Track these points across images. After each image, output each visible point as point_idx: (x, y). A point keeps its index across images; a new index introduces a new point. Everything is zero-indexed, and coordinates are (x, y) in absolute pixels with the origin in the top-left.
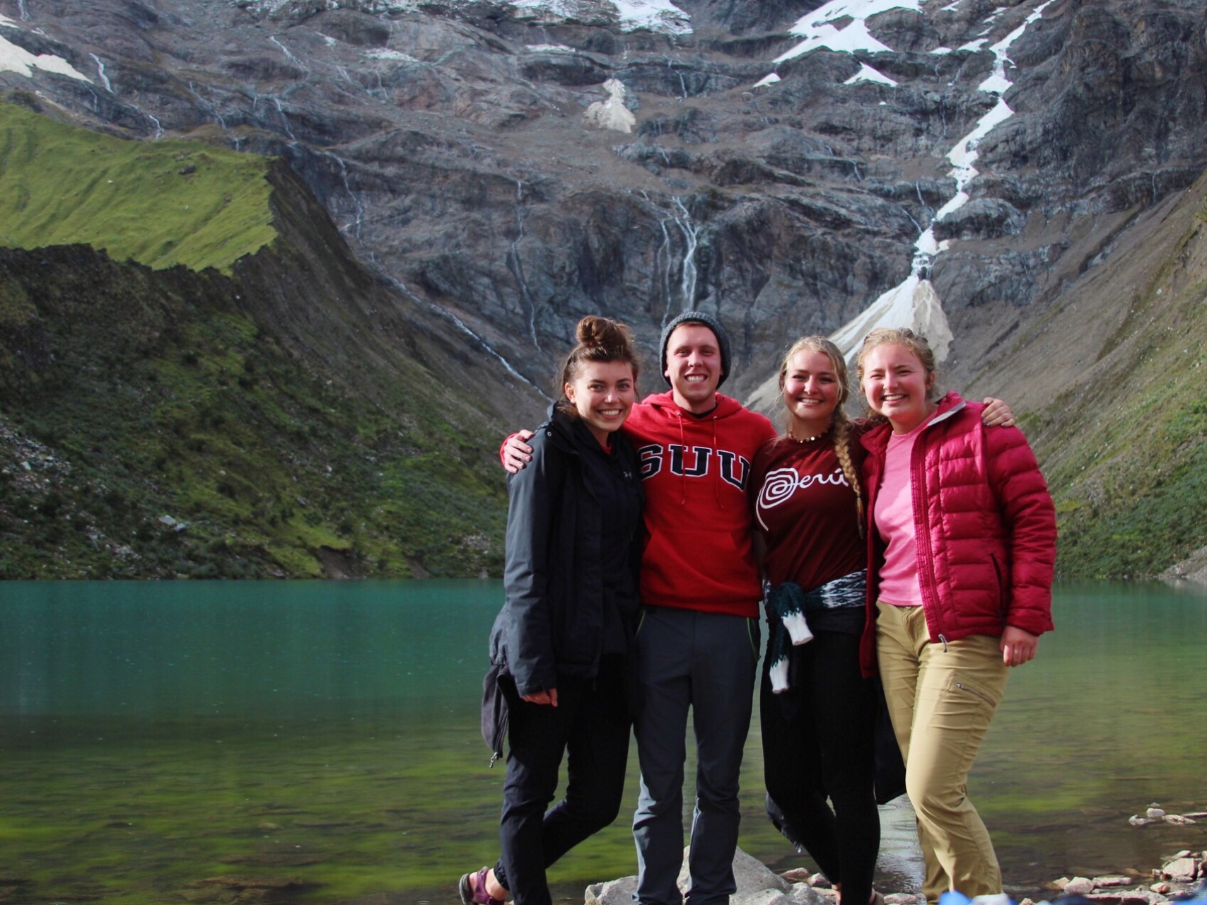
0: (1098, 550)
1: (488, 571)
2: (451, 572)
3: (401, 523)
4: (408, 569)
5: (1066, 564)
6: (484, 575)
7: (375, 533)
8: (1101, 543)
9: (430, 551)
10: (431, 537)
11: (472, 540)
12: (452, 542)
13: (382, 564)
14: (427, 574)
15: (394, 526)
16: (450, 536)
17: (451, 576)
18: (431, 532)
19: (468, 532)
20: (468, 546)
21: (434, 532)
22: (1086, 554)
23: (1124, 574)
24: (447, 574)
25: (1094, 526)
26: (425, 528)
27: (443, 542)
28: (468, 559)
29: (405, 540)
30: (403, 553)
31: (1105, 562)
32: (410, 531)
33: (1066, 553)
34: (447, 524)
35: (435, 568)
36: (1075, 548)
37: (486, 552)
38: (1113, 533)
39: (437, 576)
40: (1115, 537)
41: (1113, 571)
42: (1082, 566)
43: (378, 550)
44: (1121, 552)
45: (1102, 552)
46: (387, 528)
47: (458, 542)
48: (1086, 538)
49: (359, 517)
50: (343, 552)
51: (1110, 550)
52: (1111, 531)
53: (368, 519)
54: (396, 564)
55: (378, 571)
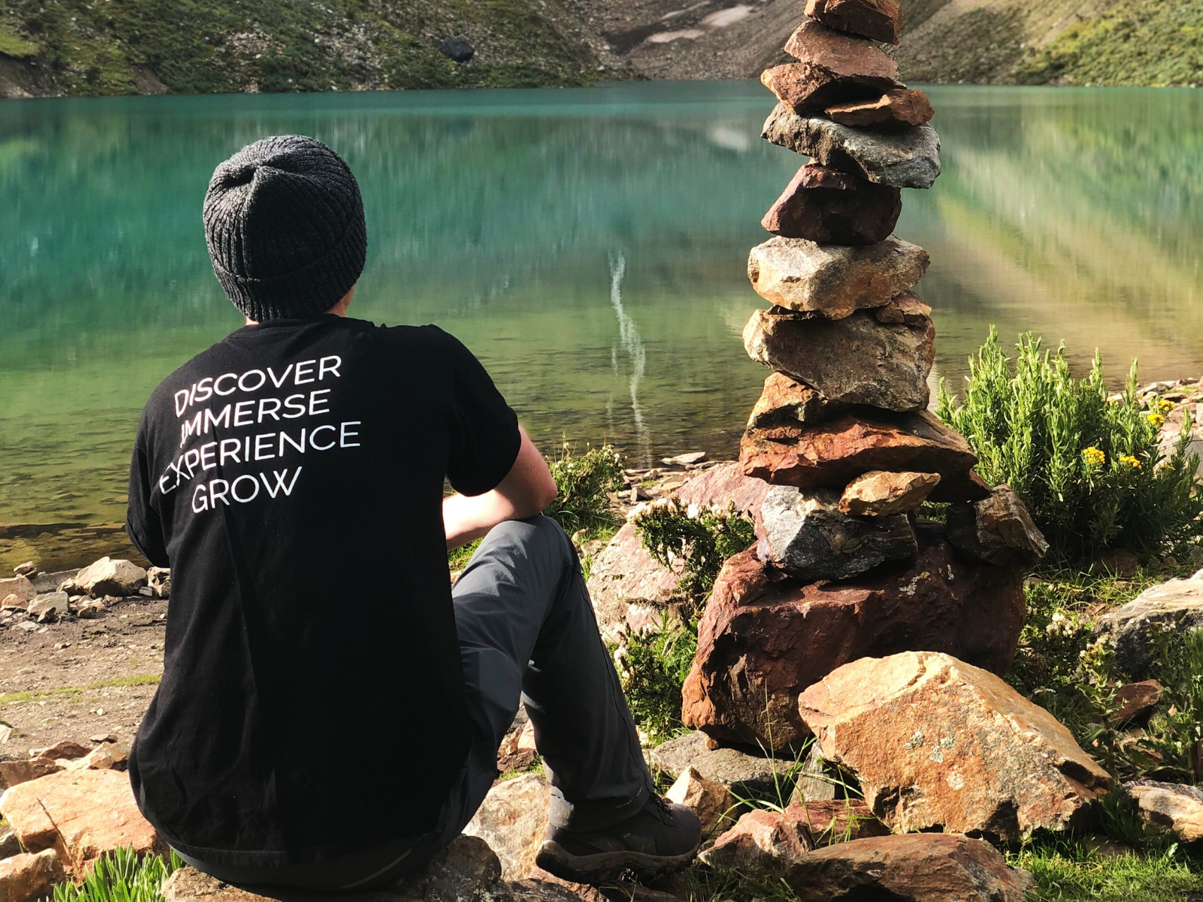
0: (1158, 47)
1: (259, 83)
2: (204, 84)
3: (136, 17)
4: (132, 82)
5: (1111, 69)
6: (253, 88)
7: (90, 31)
8: (1163, 38)
9: (175, 56)
10: (179, 35)
11: (240, 40)
12: (209, 42)
13: (92, 75)
14: (164, 88)
15: (124, 21)
16: (206, 34)
17: (203, 91)
18: (179, 28)
19: (235, 27)
20: (234, 47)
21: (184, 29)
22: (1140, 54)
23: (1190, 83)
24: (197, 88)
25: (1157, 13)
26: (171, 23)
27: (196, 42)
28: (232, 66)
29: (134, 40)
30: (129, 59)
31: (1166, 64)
32: (147, 27)
33: (1112, 53)
34: (205, 17)
35: (179, 80)
36: (1126, 46)
37: (258, 56)
38: (1182, 24)
39: (179, 91)
40: (1185, 29)
41: (1176, 78)
42: (1134, 70)
43: (91, 56)
44: (1192, 50)
45: (1163, 52)
46: (111, 24)
47: (220, 42)
48: (1143, 31)
49: (69, 8)
50: (27, 58)
51: (1175, 48)
52: (1180, 20)
53: (83, 11)
54: (113, 76)
55: (85, 85)
